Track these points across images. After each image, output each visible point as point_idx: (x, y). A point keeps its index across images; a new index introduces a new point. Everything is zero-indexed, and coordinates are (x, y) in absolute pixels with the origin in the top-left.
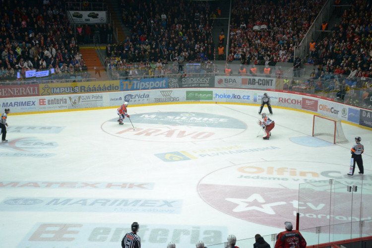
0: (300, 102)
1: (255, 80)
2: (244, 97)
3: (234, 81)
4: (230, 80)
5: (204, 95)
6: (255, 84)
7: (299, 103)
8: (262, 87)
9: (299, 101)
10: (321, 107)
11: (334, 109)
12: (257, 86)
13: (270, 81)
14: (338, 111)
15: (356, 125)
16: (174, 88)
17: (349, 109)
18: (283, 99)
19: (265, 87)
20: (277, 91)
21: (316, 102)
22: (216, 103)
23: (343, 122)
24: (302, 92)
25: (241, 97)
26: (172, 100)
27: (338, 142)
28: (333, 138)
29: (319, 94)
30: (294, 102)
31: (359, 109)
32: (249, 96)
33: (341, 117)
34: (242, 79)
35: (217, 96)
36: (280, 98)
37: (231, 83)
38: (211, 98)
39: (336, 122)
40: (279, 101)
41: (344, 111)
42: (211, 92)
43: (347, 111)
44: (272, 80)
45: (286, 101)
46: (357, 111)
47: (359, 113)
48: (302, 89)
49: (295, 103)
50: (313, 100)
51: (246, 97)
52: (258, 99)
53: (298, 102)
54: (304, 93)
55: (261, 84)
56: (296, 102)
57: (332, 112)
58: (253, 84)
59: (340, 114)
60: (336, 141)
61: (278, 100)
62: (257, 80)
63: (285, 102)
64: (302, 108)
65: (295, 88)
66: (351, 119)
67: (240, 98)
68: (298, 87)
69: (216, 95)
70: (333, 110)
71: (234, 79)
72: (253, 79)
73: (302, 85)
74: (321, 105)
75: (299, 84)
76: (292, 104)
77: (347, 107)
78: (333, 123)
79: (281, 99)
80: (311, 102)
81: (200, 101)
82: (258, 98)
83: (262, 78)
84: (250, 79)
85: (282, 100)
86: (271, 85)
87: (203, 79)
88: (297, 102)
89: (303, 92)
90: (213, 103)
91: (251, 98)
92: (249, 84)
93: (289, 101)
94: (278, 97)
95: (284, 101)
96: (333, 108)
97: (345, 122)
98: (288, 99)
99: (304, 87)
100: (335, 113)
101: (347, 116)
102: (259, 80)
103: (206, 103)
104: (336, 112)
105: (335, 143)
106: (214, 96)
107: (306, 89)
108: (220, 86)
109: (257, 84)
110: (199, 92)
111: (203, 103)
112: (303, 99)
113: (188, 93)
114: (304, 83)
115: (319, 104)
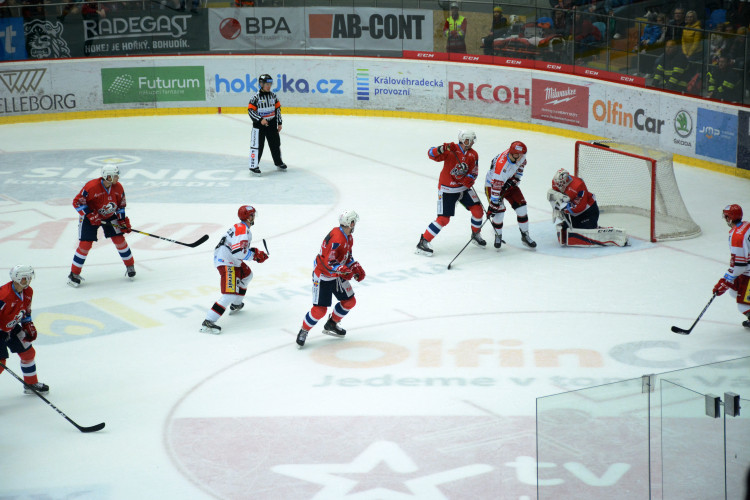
0: (526, 96)
1: (357, 17)
2: (323, 87)
3: (282, 25)
4: (268, 23)
5: (171, 83)
6: (358, 35)
7: (522, 101)
8: (384, 44)
9: (522, 92)
10: (600, 111)
11: (648, 114)
12: (365, 41)
13: (414, 22)
14: (661, 123)
15: (726, 170)
16: (51, 57)
17: (701, 112)
18: (462, 86)
19: (397, 44)
20: (438, 57)
21: (583, 92)
22: (220, 111)
23: (681, 161)
24: (529, 57)
25: (312, 86)
26: (46, 103)
27: (664, 236)
28: (649, 221)
29: (591, 64)
30: (502, 96)
31: (733, 110)
32: (339, 83)
33: (671, 143)
34: (312, 17)
35: (223, 86)
36: (451, 85)
37: (270, 32)
38: (197, 94)
39: (654, 163)
40: (451, 97)
41: (683, 121)
42: (198, 72)
43: (693, 120)
44: (422, 18)
45: (475, 93)
46: (727, 117)
47: (735, 124)
48: (531, 47)
49: (507, 101)
50: (572, 87)
51: (331, 86)
52: (371, 91)
53: (517, 96)
54: (539, 61)
55: (379, 36)
56: (509, 95)
57: (640, 128)
58: (351, 35)
59: (668, 132)
60: (658, 233)
61: (444, 92)
62: (365, 22)
63: (471, 97)
64: (533, 117)
65: (505, 44)
66: (707, 148)
67: (307, 89)
68: (515, 41)
69: (218, 80)
70: (642, 120)
71: (282, 19)
72: (350, 17)
73: (527, 30)
74: (599, 103)
75: (519, 29)
76: (496, 105)
77: (692, 104)
78: (645, 166)
79: (456, 87)
80: (562, 93)
81: (159, 104)
82: (372, 86)
83: (383, 12)
84: (339, 18)
85: (458, 92)
86: (419, 36)
87: (164, 22)
88: (513, 95)
89: (532, 57)
90: (207, 111)
91: (350, 89)
92: (336, 36)
93: (485, 93)
94: (446, 79)
95: (465, 94)
96: (640, 112)
97: (686, 160)
98: (481, 88)
99: (535, 40)
100: (652, 130)
101: (692, 139)
102: (373, 18)
103: (179, 112)
104: (654, 126)
105: (653, 240)
106: (210, 85)
107: (543, 45)
108: (228, 45)
109: (366, 34)
110: (152, 73)
111: (169, 112)
112: (535, 82)
113: (108, 75)
114: (536, 24)
115: (592, 100)
